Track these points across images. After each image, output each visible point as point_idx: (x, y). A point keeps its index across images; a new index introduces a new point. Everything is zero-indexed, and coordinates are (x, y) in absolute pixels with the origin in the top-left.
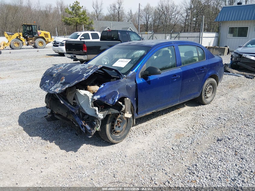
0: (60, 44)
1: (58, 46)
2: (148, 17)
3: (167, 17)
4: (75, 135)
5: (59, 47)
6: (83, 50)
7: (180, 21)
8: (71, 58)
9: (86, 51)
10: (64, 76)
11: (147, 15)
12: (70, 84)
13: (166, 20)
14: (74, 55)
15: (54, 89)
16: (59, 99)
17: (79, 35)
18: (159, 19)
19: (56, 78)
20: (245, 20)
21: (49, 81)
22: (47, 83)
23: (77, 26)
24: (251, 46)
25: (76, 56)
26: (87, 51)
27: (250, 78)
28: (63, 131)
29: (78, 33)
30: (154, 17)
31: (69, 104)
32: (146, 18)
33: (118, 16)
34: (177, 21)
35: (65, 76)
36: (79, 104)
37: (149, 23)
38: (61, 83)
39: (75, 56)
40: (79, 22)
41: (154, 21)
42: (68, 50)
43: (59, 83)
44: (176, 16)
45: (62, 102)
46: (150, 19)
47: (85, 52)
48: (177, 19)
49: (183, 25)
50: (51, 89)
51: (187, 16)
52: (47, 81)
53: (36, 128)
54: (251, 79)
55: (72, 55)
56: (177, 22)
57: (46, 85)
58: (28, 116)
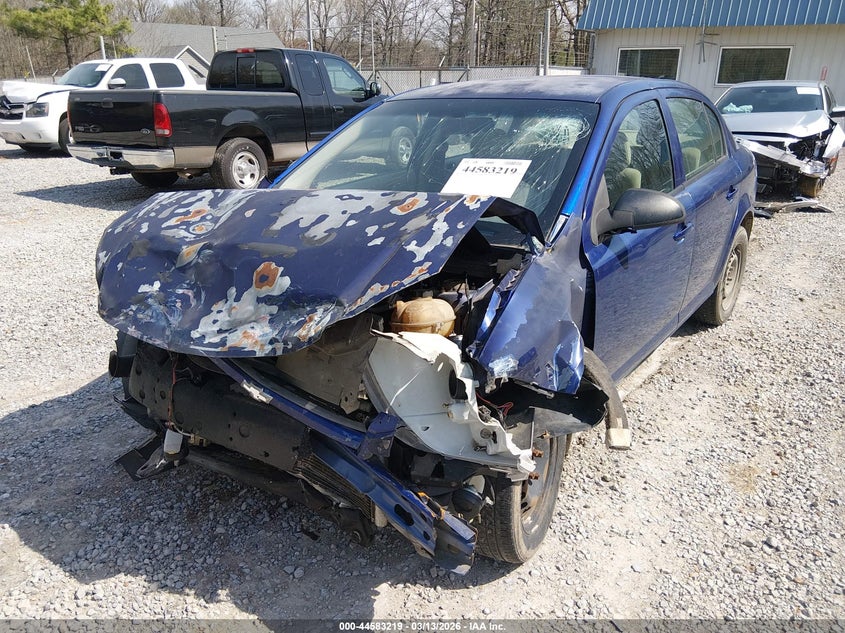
0: (28, 107)
1: (19, 117)
2: (326, 15)
3: (392, 16)
4: (305, 537)
5: (25, 119)
6: (153, 129)
7: (434, 31)
8: (101, 161)
9: (167, 132)
10: (270, 259)
11: (323, 9)
12: (340, 304)
13: (390, 26)
14: (115, 150)
15: (220, 331)
16: (236, 376)
17: (103, 74)
18: (365, 21)
19: (211, 269)
20: (670, 25)
21: (157, 285)
22: (146, 296)
23: (66, 41)
24: (738, 109)
25: (124, 152)
26: (173, 131)
27: (763, 216)
28: (231, 522)
29: (97, 65)
30: (344, 15)
31: (309, 406)
32: (318, 17)
33: (218, 8)
34: (422, 31)
35: (279, 260)
36: (384, 404)
37: (328, 34)
38: (268, 300)
39: (118, 155)
40: (71, 27)
41: (348, 27)
42: (81, 128)
43: (249, 296)
44: (420, 16)
45: (256, 393)
46: (333, 23)
47: (163, 137)
48: (424, 25)
49: (441, 45)
50: (195, 334)
51: (453, 14)
52: (144, 288)
53: (84, 523)
54: (767, 218)
55: (102, 150)
56: (424, 35)
57: (149, 306)
58: (11, 459)
